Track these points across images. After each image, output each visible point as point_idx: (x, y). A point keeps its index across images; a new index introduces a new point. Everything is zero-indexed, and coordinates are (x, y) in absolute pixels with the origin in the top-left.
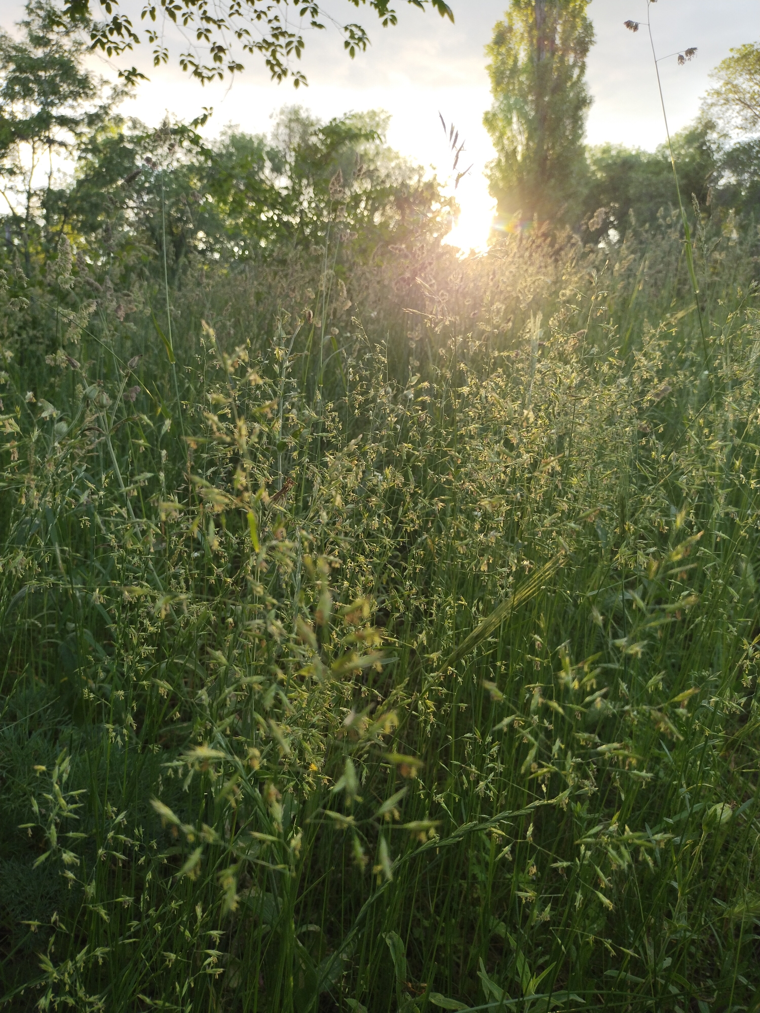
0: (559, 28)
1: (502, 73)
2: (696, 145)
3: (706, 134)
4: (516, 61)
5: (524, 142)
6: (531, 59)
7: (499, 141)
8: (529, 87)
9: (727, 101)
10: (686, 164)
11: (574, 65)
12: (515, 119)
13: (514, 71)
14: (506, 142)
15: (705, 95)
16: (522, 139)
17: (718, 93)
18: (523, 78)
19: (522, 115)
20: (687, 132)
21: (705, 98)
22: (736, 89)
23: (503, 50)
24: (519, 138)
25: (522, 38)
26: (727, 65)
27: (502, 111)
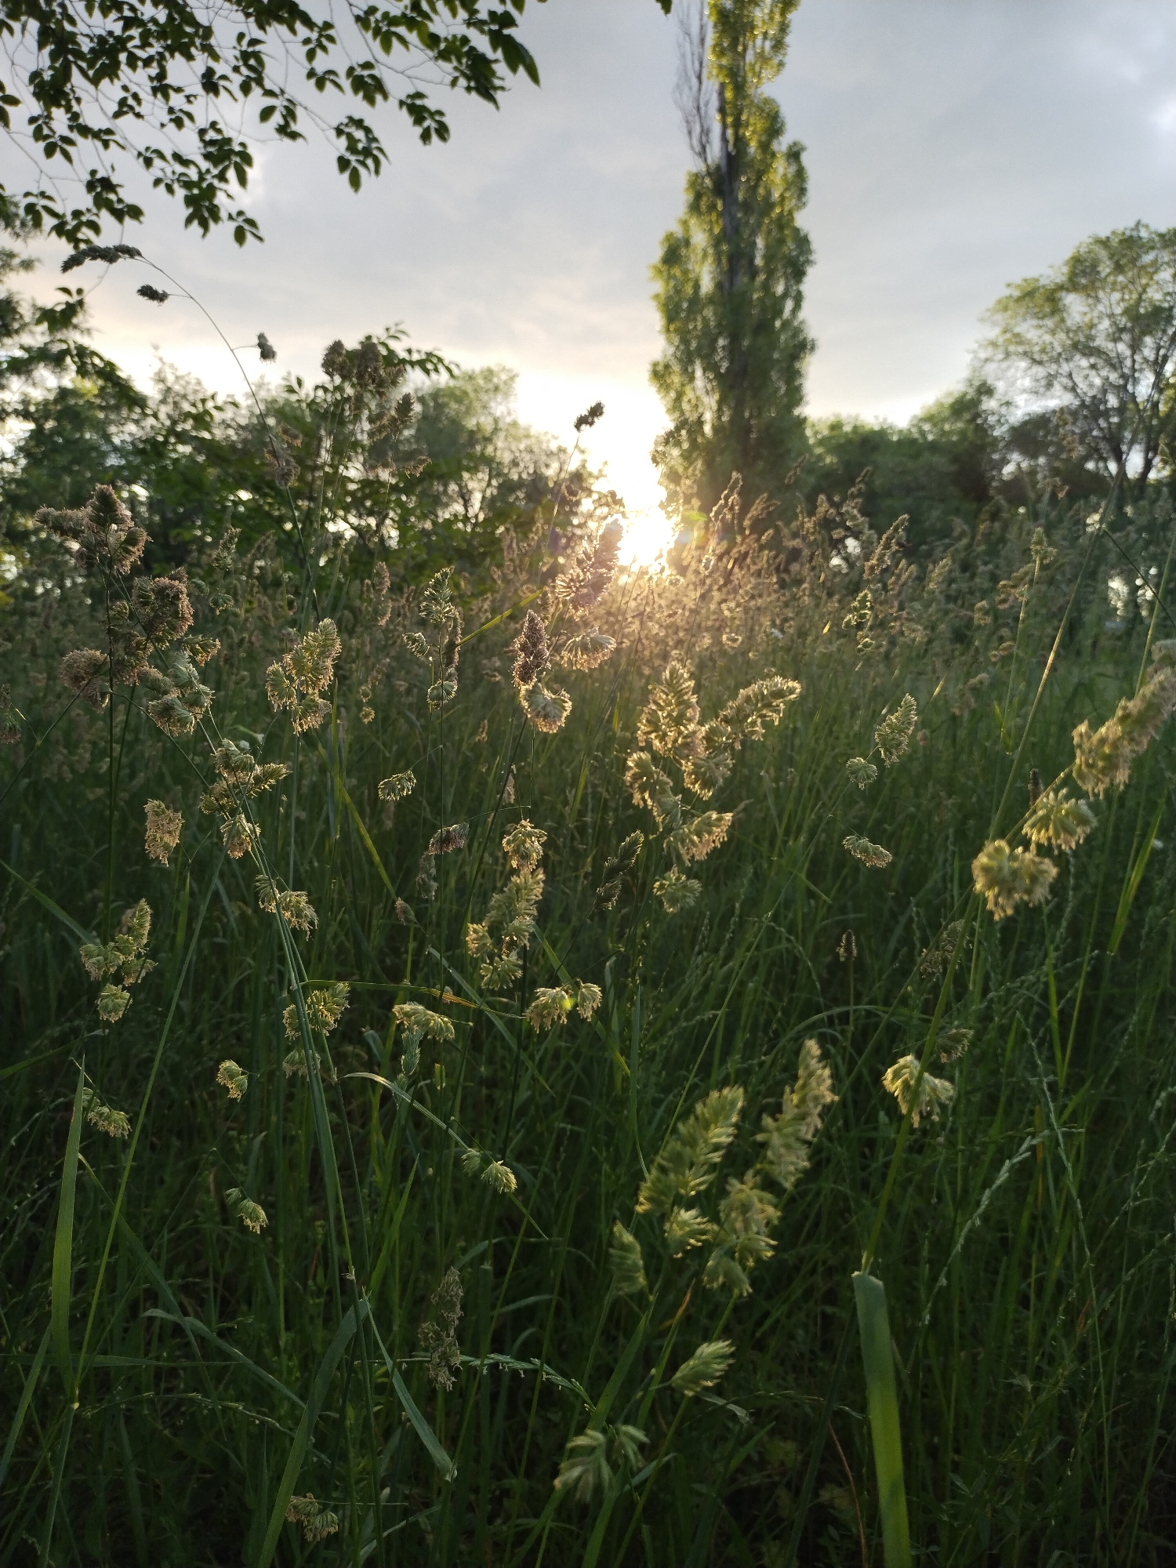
0: (760, 242)
1: (678, 306)
2: (967, 416)
3: (979, 402)
4: (697, 286)
5: (715, 407)
6: (719, 286)
7: (676, 405)
8: (719, 325)
9: (1008, 355)
10: (954, 444)
11: (785, 295)
12: (699, 373)
13: (695, 301)
14: (685, 406)
15: (975, 346)
16: (710, 402)
17: (994, 344)
18: (709, 312)
19: (710, 366)
20: (951, 400)
21: (974, 352)
22: (1018, 339)
23: (677, 271)
24: (706, 400)
25: (705, 255)
26: (1004, 306)
27: (680, 360)
